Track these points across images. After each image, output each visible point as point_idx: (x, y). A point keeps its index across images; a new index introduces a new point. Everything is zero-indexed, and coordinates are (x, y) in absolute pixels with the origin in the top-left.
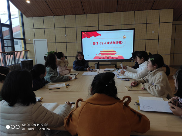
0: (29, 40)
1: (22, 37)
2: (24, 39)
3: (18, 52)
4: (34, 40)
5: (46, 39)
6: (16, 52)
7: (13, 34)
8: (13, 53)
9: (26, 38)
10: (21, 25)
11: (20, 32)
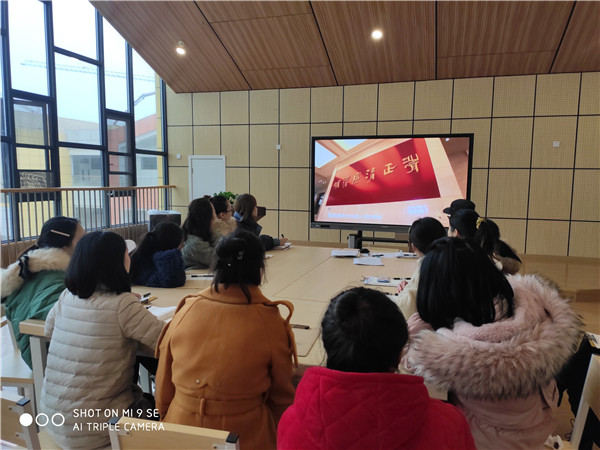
0: (178, 156)
1: (159, 148)
2: (165, 154)
3: (143, 188)
4: (190, 157)
5: (223, 157)
6: (140, 188)
7: (137, 140)
8: (131, 192)
9: (171, 151)
10: (160, 115)
11: (155, 133)
